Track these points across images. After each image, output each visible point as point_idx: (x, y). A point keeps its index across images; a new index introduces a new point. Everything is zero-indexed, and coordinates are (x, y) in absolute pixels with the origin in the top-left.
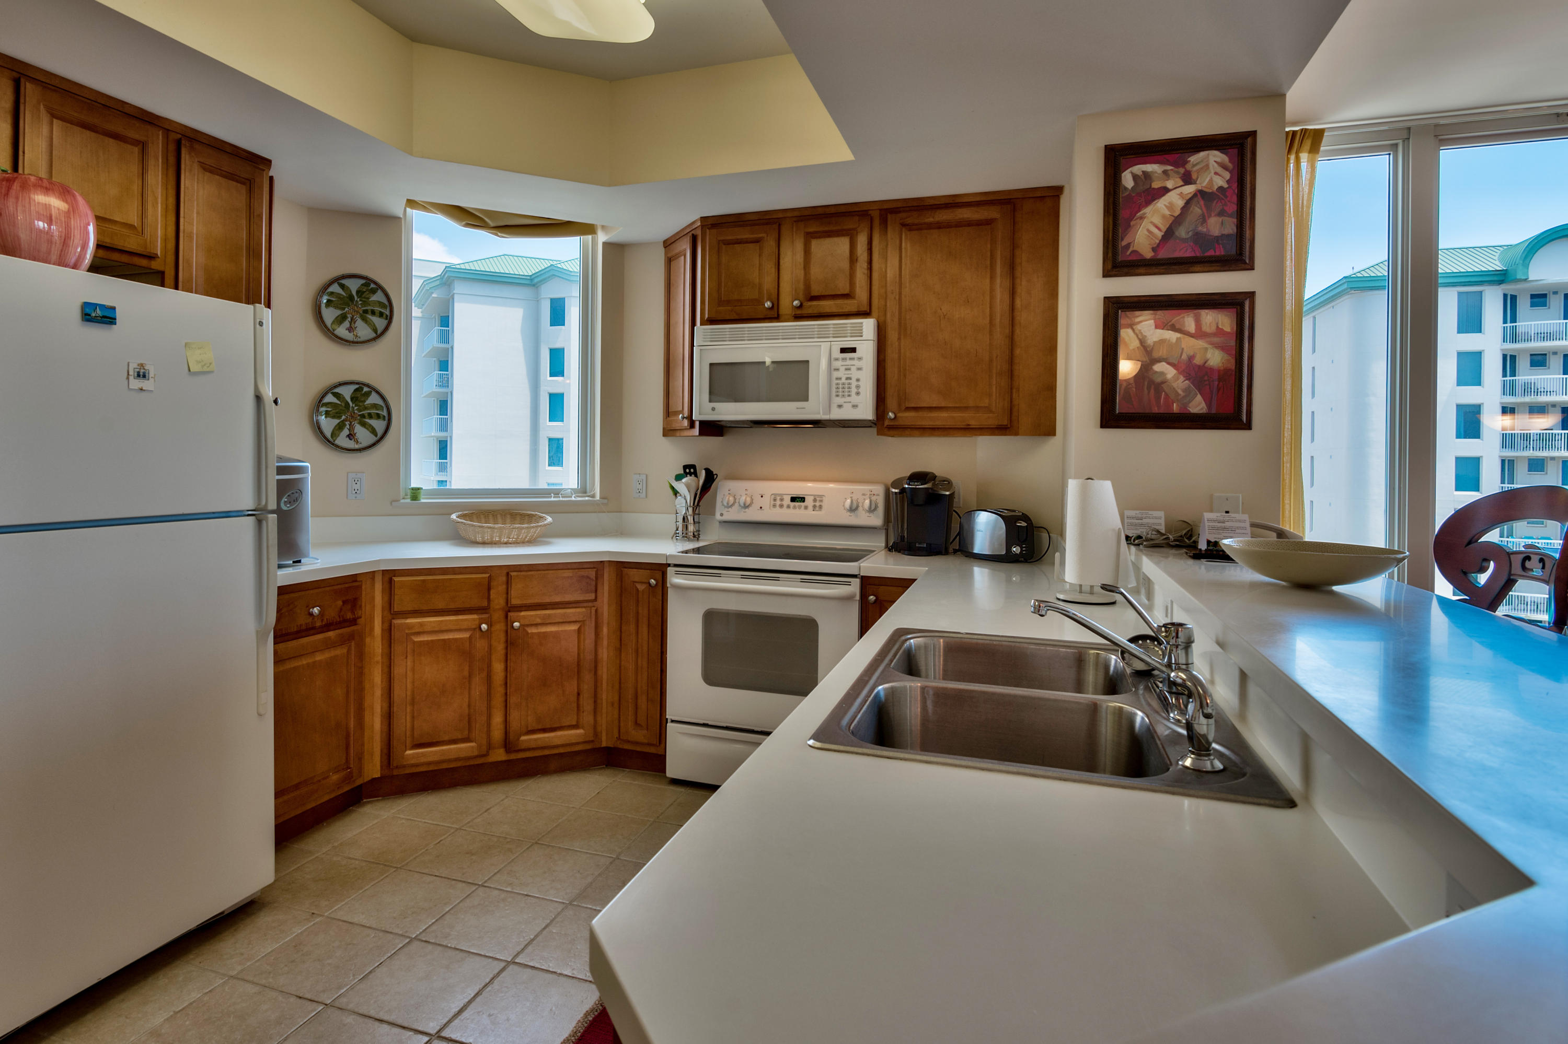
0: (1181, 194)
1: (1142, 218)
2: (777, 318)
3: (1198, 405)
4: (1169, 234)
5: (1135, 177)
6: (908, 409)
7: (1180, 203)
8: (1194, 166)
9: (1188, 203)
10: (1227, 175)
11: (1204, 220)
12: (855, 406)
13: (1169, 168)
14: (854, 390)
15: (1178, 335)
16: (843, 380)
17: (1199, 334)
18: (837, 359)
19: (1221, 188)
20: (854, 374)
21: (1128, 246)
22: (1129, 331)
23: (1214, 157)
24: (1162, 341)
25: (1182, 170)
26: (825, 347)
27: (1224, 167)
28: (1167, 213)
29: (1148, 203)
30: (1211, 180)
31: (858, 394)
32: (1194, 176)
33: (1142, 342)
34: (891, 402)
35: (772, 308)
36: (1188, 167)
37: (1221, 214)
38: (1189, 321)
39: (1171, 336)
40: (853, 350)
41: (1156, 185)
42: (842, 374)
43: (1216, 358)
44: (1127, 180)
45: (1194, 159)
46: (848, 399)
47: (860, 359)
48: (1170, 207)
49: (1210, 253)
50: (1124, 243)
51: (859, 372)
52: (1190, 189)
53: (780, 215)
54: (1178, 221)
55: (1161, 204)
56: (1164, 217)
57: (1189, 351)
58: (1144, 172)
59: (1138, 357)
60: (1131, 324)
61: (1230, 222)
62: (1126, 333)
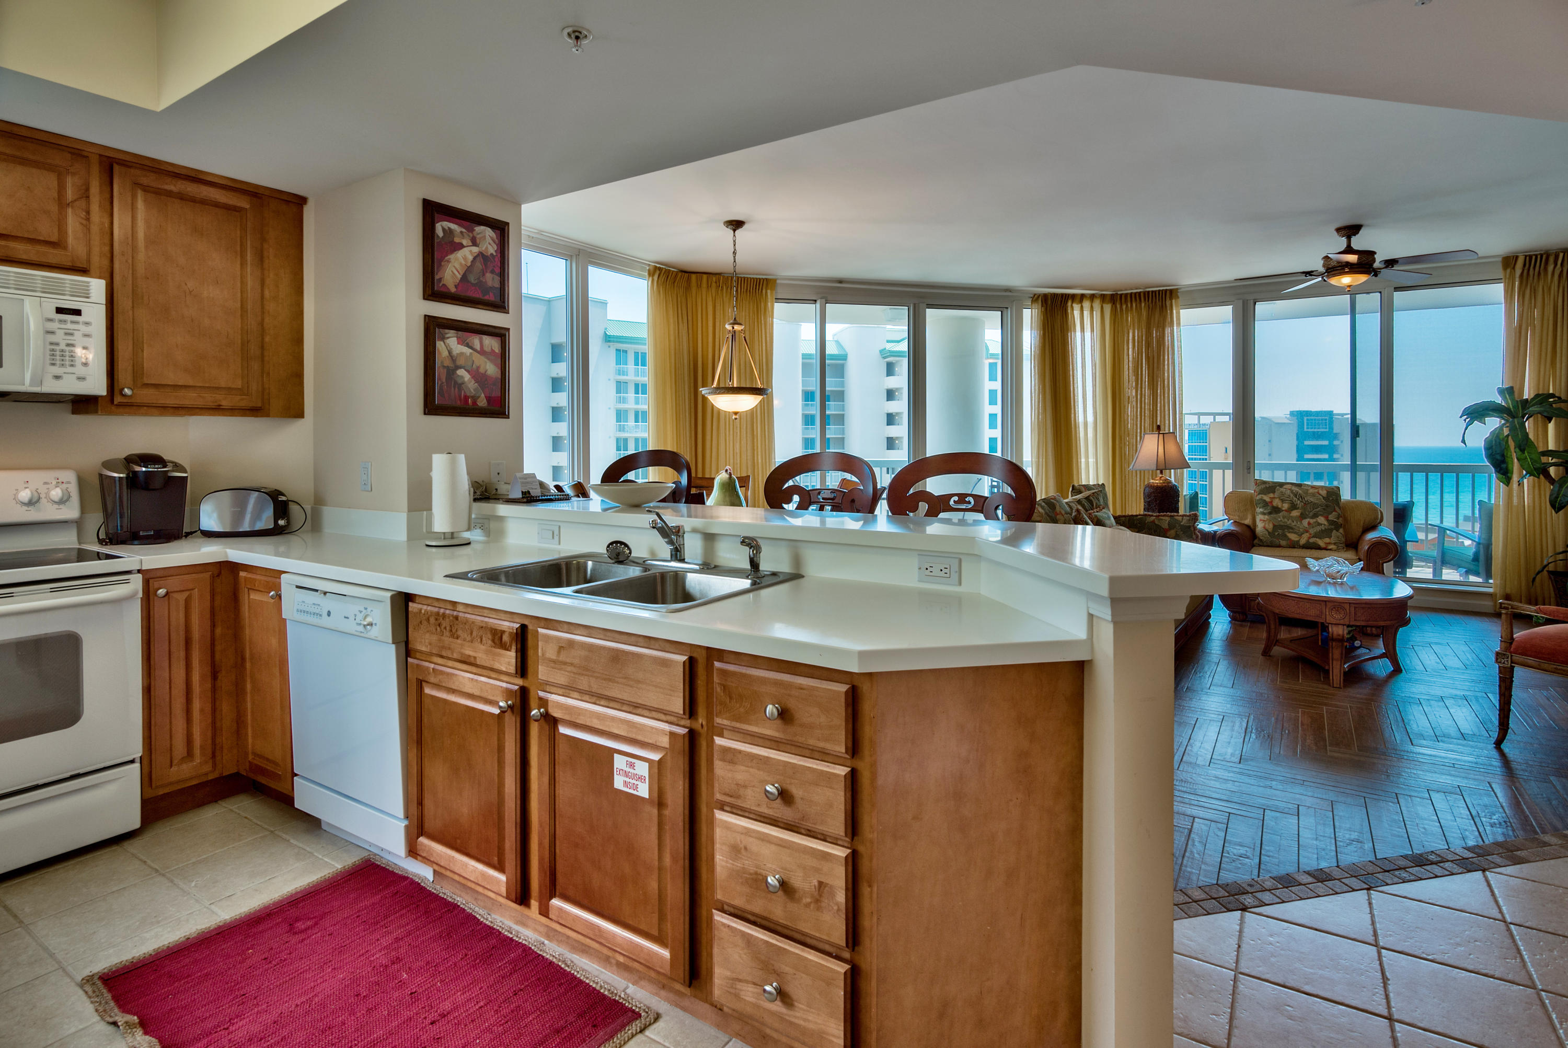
0: (471, 252)
1: (449, 261)
3: (482, 401)
4: (464, 278)
5: (444, 230)
6: (148, 386)
7: (470, 258)
8: (478, 234)
9: (475, 258)
10: (494, 247)
11: (483, 273)
12: (78, 379)
13: (464, 230)
14: (76, 359)
15: (471, 351)
16: (64, 347)
17: (482, 352)
18: (54, 320)
19: (492, 254)
20: (75, 340)
22: (442, 343)
23: (489, 232)
24: (462, 354)
25: (471, 235)
26: (32, 301)
27: (494, 242)
28: (463, 262)
29: (452, 251)
30: (487, 248)
31: (84, 364)
32: (478, 241)
33: (450, 352)
34: (121, 376)
36: (475, 233)
37: (492, 272)
38: (476, 341)
39: (467, 351)
40: (78, 312)
41: (457, 240)
42: (59, 337)
43: (490, 369)
44: (437, 230)
45: (478, 229)
46: (69, 370)
47: (87, 324)
48: (465, 258)
49: (487, 297)
50: (435, 278)
51: (86, 339)
52: (475, 250)
54: (469, 270)
55: (460, 254)
56: (461, 265)
57: (477, 363)
58: (449, 228)
59: (448, 363)
60: (443, 339)
61: (497, 279)
62: (440, 345)
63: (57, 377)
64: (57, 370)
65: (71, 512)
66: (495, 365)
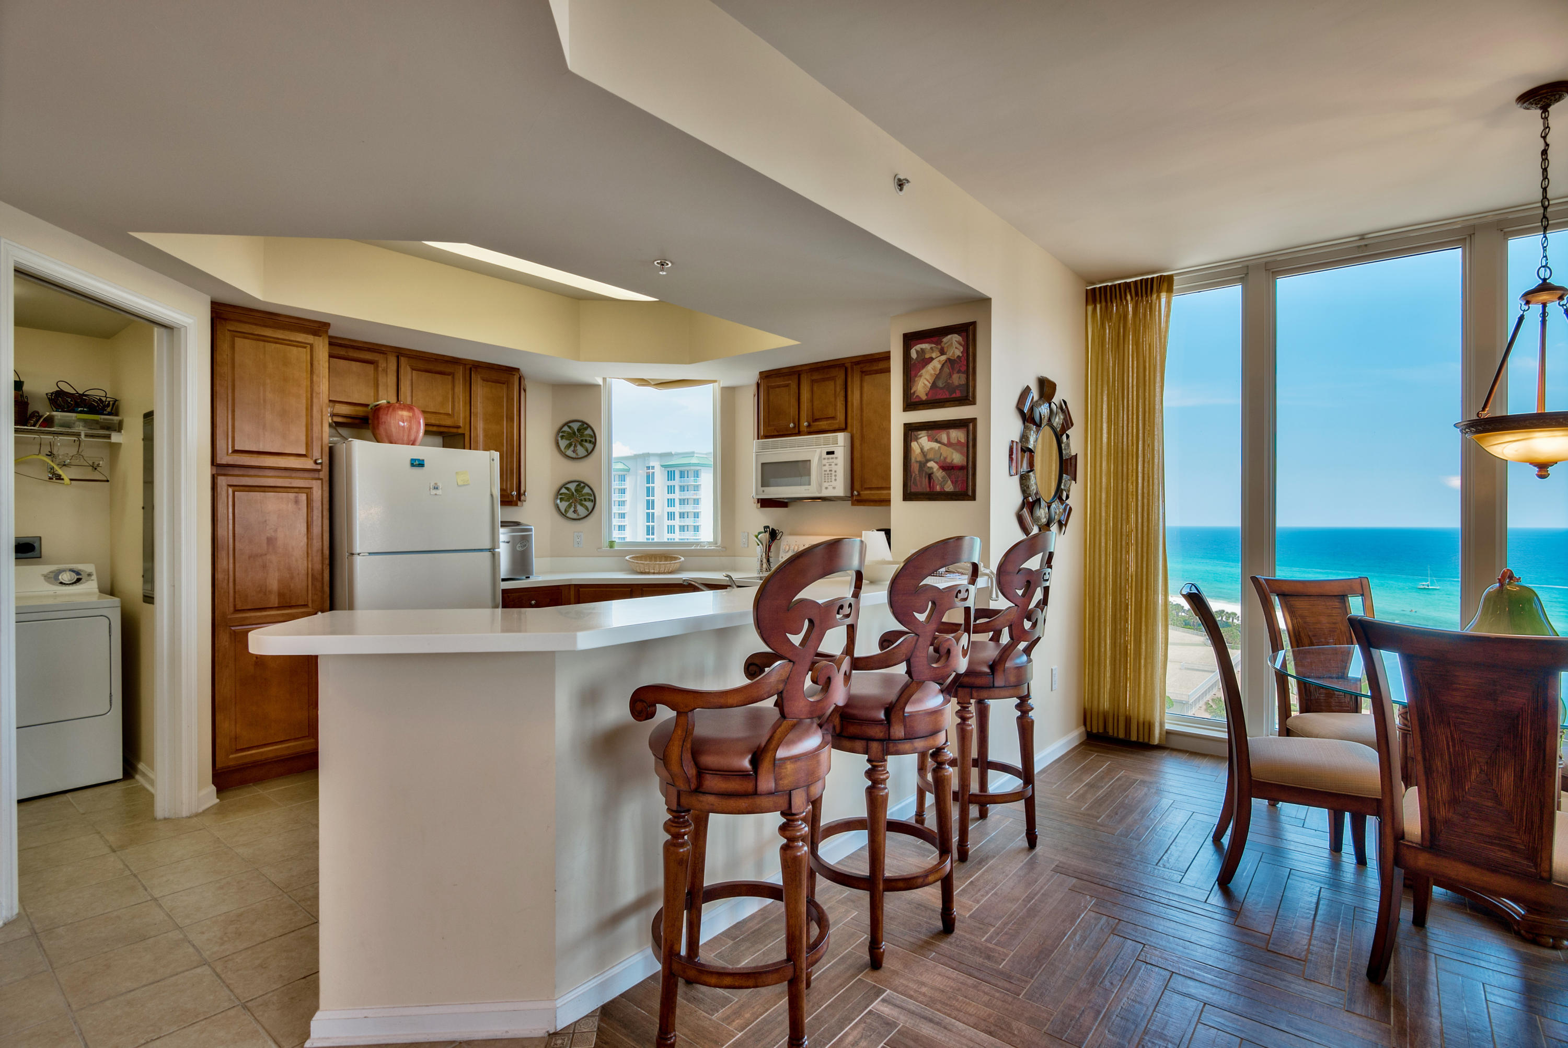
0: (939, 361)
1: (921, 376)
2: (799, 433)
3: (949, 487)
4: (934, 385)
5: (917, 352)
6: (867, 489)
7: (939, 366)
8: (945, 344)
9: (943, 366)
10: (961, 349)
11: (950, 375)
12: (834, 488)
13: (933, 345)
14: (833, 478)
15: (939, 445)
16: (828, 472)
17: (949, 444)
18: (824, 459)
19: (959, 356)
20: (834, 468)
21: (914, 392)
22: (915, 443)
23: (955, 338)
24: (932, 449)
25: (939, 347)
26: (818, 450)
27: (960, 344)
28: (933, 372)
29: (923, 367)
30: (954, 352)
31: (835, 480)
32: (945, 351)
33: (922, 449)
34: (857, 485)
35: (795, 427)
36: (943, 344)
37: (958, 372)
38: (944, 437)
39: (936, 445)
40: (832, 453)
41: (927, 356)
42: (827, 467)
43: (957, 458)
44: (914, 354)
45: (945, 340)
46: (830, 483)
47: (836, 458)
48: (934, 368)
49: (954, 395)
50: (912, 391)
51: (836, 466)
52: (943, 358)
53: (800, 369)
54: (938, 377)
55: (930, 367)
56: (931, 374)
57: (944, 454)
58: (921, 349)
59: (920, 458)
60: (916, 439)
61: (963, 376)
62: (914, 445)
63: (826, 488)
64: (826, 485)
66: (961, 453)
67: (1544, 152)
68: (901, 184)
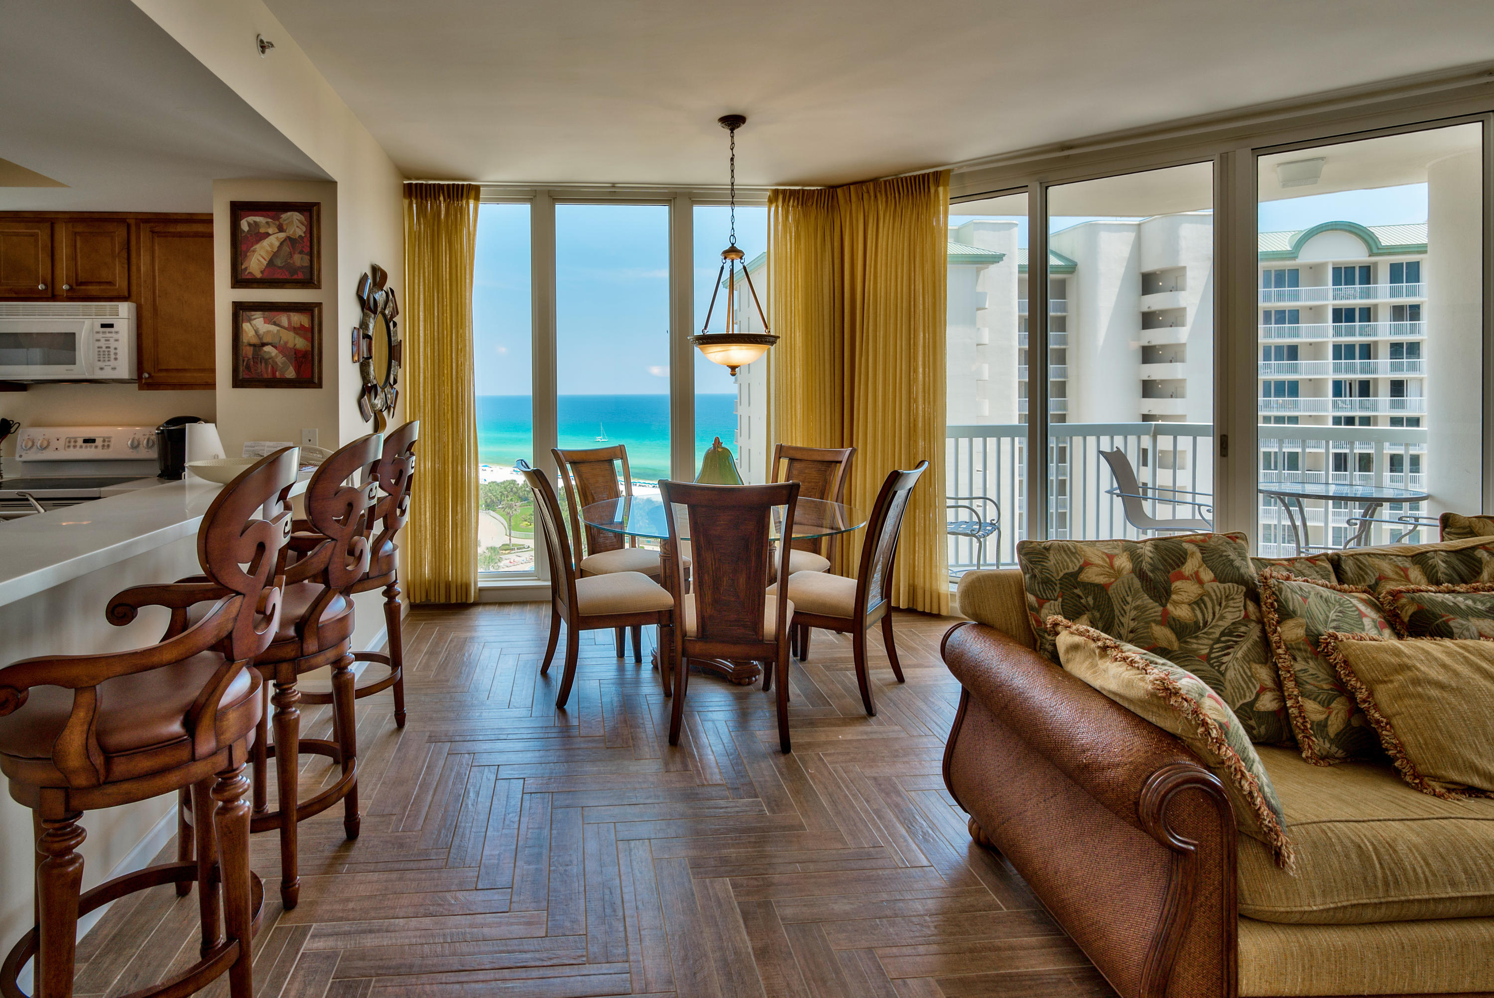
0: (277, 238)
1: (254, 251)
2: (54, 298)
4: (271, 263)
5: (249, 224)
6: (161, 370)
7: (277, 244)
9: (282, 244)
10: (304, 229)
11: (291, 255)
12: (114, 369)
14: (113, 356)
16: (104, 349)
18: (98, 332)
19: (300, 236)
20: (113, 344)
21: (246, 269)
22: (248, 324)
23: (296, 216)
24: (268, 332)
25: (277, 223)
26: (87, 323)
27: (302, 224)
28: (269, 249)
29: (258, 241)
31: (116, 359)
32: (285, 227)
33: (256, 332)
34: (147, 365)
35: (46, 289)
36: (281, 220)
37: (301, 252)
38: (284, 319)
40: (111, 326)
41: (262, 230)
42: (102, 343)
43: (300, 343)
44: (244, 225)
45: (284, 216)
46: (108, 363)
47: (117, 332)
48: (271, 245)
49: (295, 277)
50: (243, 267)
51: (116, 342)
52: (282, 235)
53: (53, 216)
54: (275, 255)
55: (265, 243)
56: (267, 251)
57: (284, 339)
58: (255, 222)
59: (255, 341)
60: (249, 320)
61: (307, 258)
62: (246, 326)
63: (102, 369)
64: (101, 364)
65: (154, 454)
66: (306, 338)
67: (732, 159)
68: (263, 46)
